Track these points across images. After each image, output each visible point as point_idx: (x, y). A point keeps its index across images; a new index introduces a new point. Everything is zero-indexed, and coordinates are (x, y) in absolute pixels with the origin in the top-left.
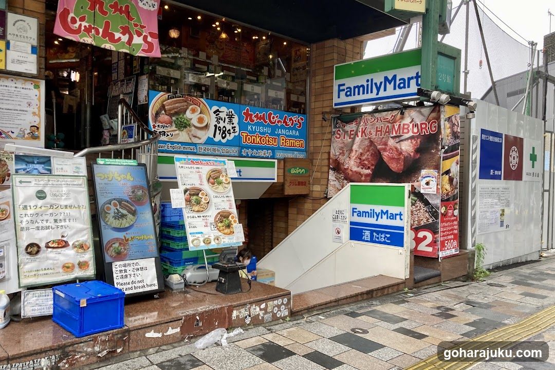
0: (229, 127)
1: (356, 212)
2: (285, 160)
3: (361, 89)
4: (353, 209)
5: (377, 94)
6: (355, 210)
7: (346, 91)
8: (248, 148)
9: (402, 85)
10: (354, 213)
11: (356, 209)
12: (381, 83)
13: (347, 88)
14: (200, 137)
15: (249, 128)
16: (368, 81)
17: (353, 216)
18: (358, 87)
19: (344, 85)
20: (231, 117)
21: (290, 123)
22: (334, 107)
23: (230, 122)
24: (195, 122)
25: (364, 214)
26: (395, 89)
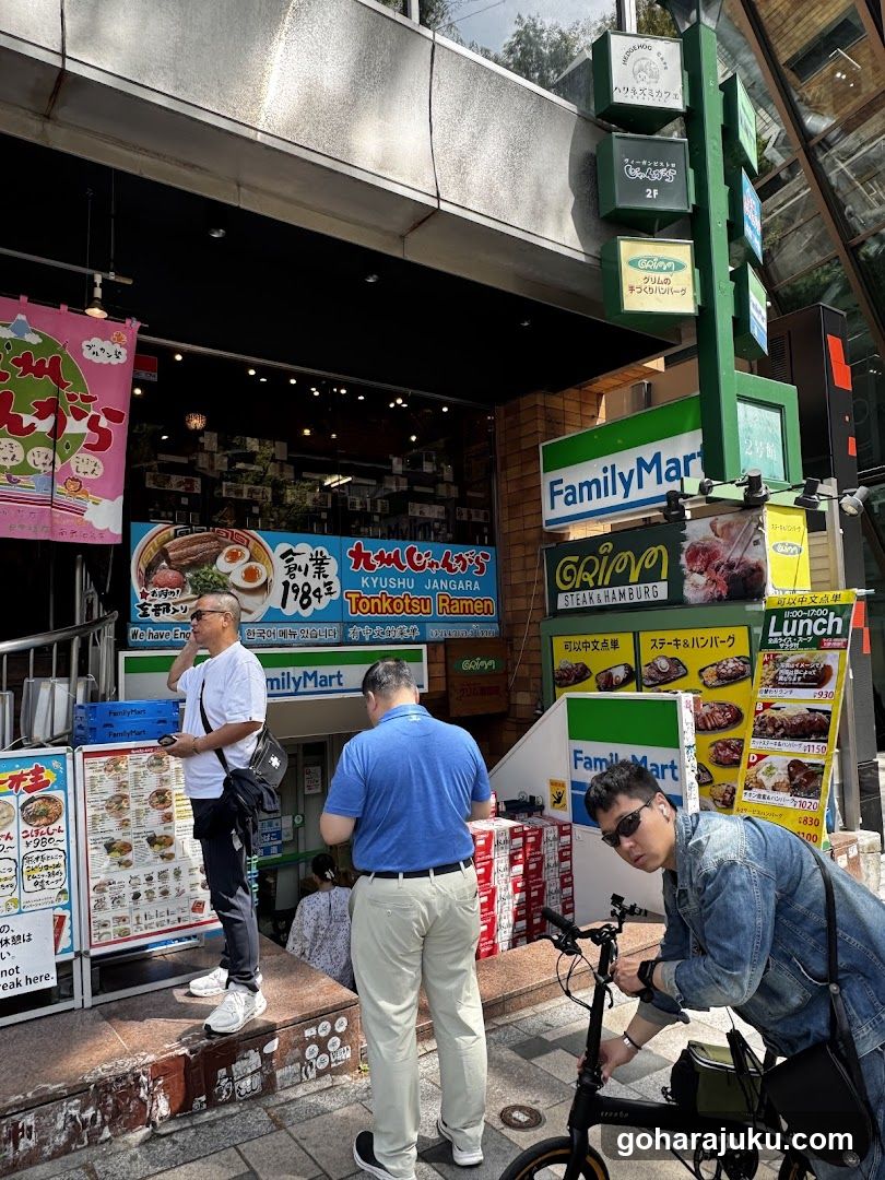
0: (316, 583)
1: (581, 759)
2: (448, 643)
3: (594, 487)
4: (576, 752)
5: (626, 496)
6: (579, 755)
7: (565, 493)
8: (361, 623)
9: (673, 473)
10: (578, 762)
11: (581, 752)
12: (632, 472)
13: (567, 488)
14: (250, 609)
15: (364, 581)
16: (605, 470)
17: (576, 768)
18: (588, 484)
19: (561, 481)
20: (320, 562)
21: (457, 566)
22: (547, 528)
23: (319, 573)
24: (237, 578)
25: (598, 763)
26: (659, 481)
